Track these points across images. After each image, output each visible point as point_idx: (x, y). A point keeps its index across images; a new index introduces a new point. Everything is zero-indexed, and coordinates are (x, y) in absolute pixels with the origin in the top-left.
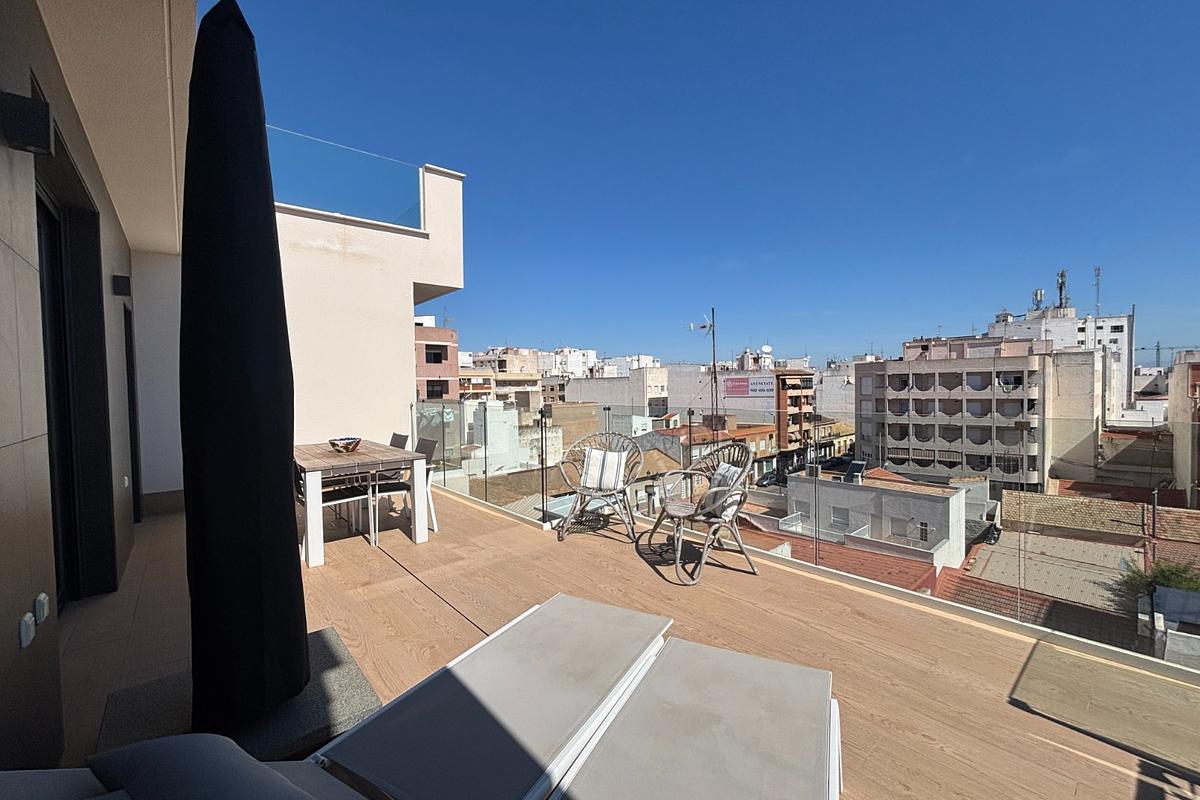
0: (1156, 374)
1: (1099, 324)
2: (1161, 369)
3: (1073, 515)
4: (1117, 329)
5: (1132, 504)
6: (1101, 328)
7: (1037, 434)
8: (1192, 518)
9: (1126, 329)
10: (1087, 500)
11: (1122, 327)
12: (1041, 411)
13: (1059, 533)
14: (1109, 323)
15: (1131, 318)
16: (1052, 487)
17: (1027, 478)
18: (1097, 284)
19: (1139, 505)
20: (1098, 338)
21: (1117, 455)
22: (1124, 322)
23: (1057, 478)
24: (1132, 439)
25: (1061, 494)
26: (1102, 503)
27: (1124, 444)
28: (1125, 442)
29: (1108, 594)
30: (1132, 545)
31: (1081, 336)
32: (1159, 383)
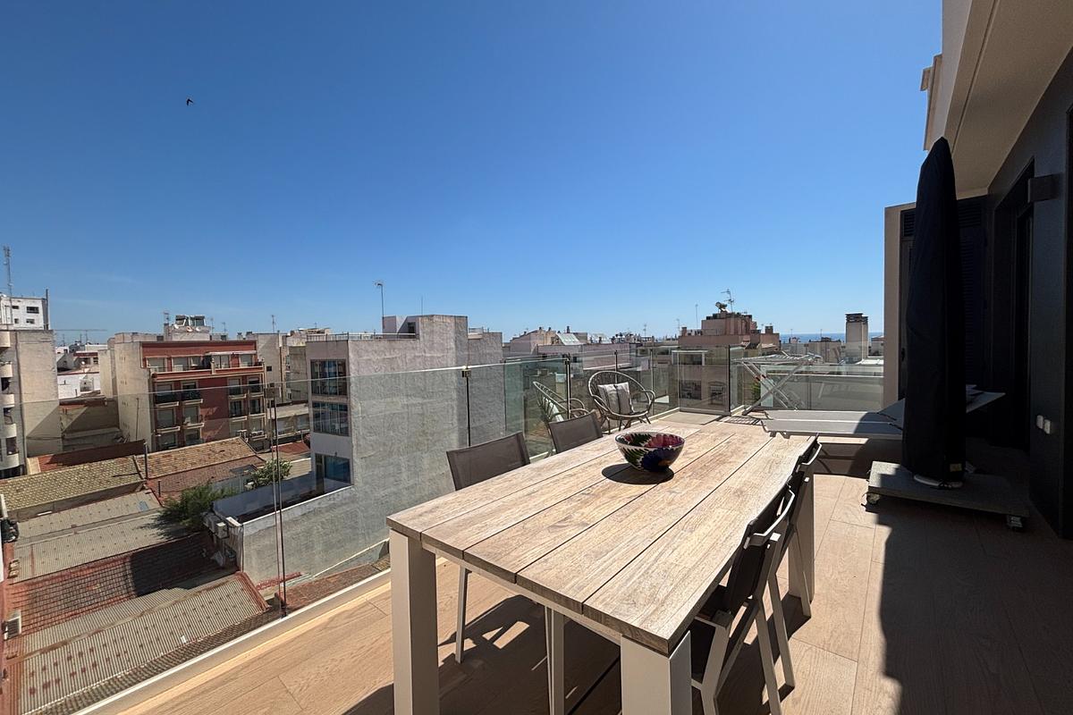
0: (62, 352)
1: (14, 304)
2: (67, 348)
3: (80, 483)
4: (32, 310)
5: (124, 459)
6: (16, 307)
7: (14, 414)
8: (166, 457)
9: (41, 310)
10: (86, 467)
11: (37, 308)
12: (17, 390)
13: (71, 504)
14: (24, 304)
15: (45, 301)
16: (33, 466)
17: (8, 462)
18: (8, 264)
19: (130, 458)
20: (14, 318)
21: (72, 424)
22: (39, 304)
23: (33, 456)
24: (82, 409)
25: (43, 470)
26: (101, 464)
27: (76, 414)
28: (78, 412)
29: (156, 531)
30: (133, 491)
31: (32, 316)
32: (67, 360)
